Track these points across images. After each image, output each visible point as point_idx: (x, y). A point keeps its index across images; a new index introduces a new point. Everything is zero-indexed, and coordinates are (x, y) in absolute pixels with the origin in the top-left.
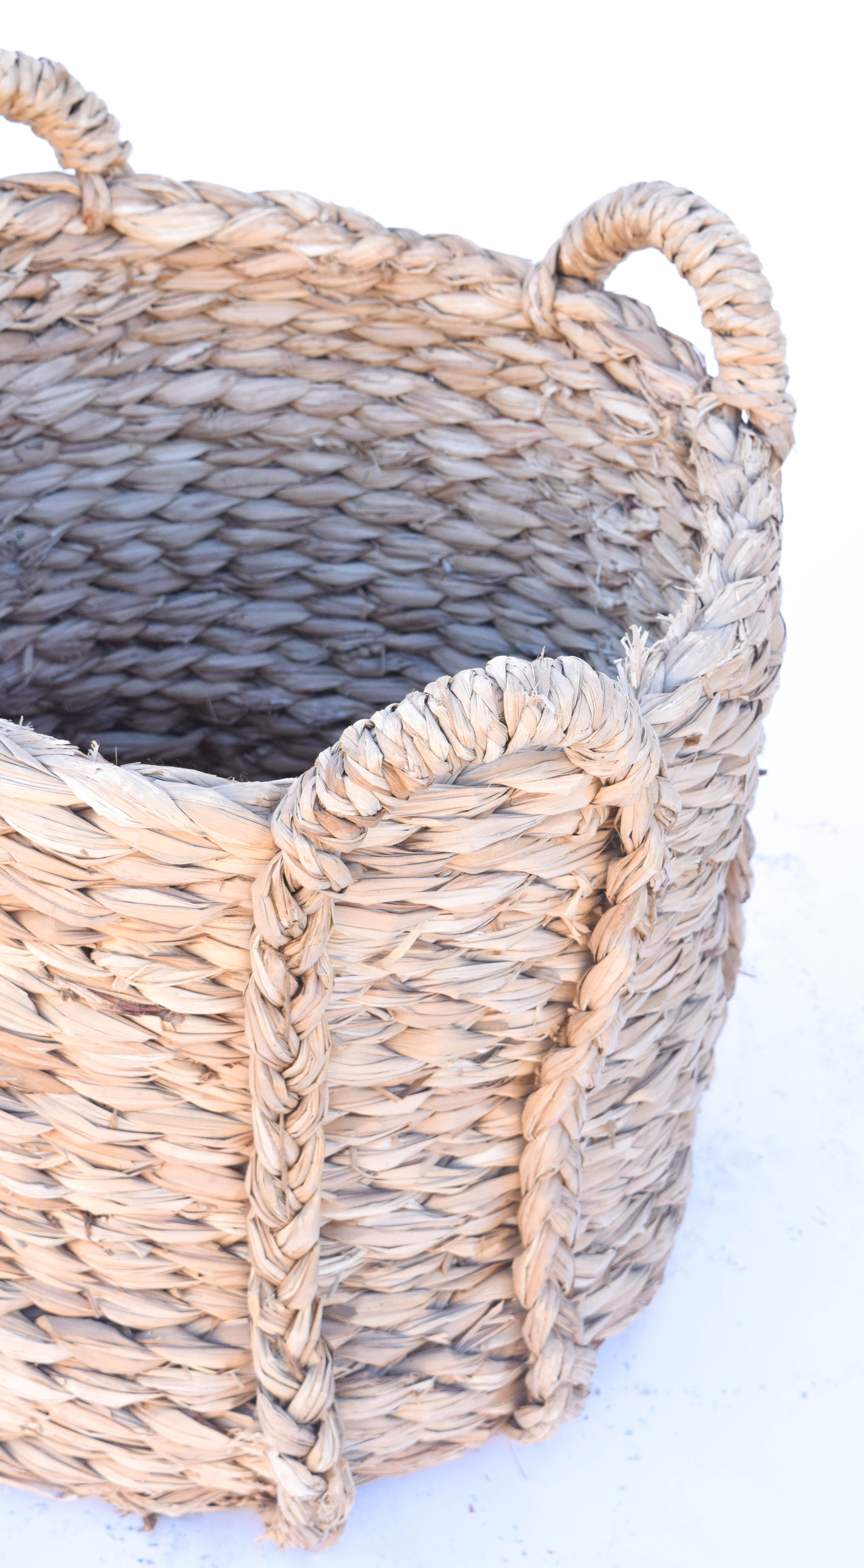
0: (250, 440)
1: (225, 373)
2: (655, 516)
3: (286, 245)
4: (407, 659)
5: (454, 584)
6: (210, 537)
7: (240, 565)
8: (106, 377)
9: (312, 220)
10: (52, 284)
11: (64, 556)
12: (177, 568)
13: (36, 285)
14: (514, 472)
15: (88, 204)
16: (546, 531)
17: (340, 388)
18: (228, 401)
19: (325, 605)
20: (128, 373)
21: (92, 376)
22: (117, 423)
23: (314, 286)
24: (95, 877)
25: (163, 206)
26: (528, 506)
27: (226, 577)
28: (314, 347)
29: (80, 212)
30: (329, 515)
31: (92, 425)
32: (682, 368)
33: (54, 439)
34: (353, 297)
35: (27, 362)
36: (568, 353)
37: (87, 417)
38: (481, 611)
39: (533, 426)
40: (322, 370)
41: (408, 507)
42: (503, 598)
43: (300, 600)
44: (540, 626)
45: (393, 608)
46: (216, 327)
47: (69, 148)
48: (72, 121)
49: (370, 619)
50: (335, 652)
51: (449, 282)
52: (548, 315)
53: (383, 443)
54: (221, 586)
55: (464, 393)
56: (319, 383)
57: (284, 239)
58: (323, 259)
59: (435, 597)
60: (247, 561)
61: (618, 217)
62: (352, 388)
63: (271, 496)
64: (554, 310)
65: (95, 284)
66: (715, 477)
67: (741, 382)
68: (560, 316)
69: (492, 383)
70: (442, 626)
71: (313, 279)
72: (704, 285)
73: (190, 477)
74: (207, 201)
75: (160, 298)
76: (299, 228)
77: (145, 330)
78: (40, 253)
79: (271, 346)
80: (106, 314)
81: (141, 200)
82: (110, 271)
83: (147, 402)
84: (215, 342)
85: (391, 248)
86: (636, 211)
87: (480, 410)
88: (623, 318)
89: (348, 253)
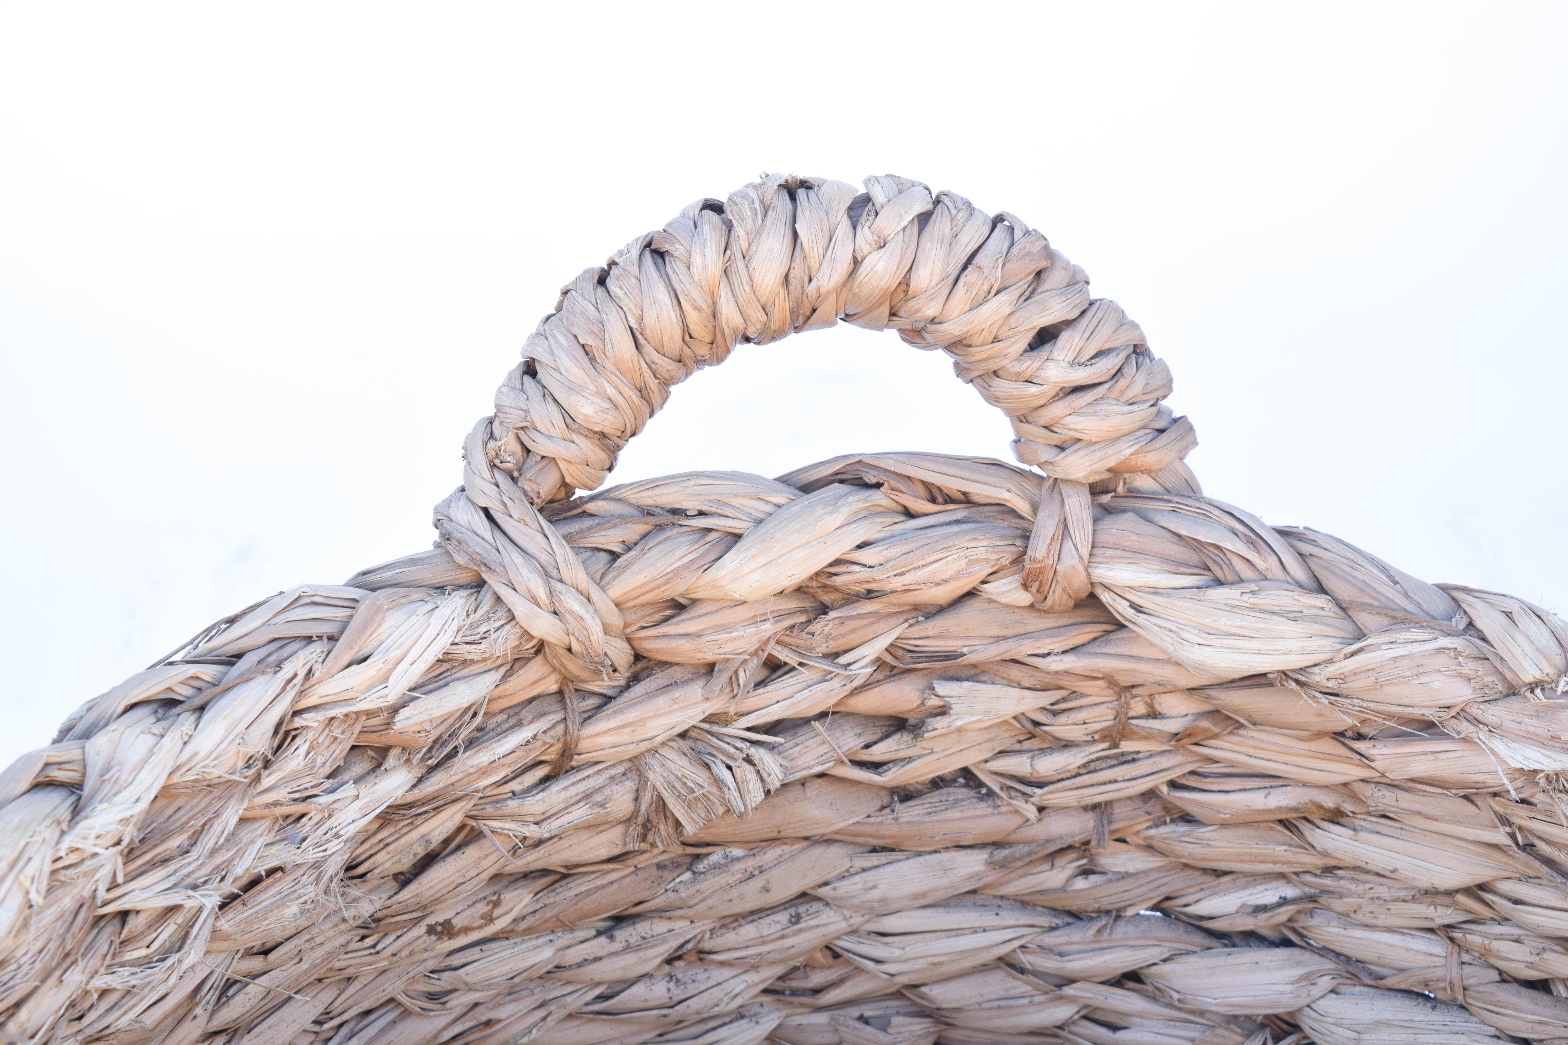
1: (1313, 962)
3: (1466, 728)
8: (1055, 911)
10: (934, 702)
13: (900, 697)
15: (1037, 547)
18: (1307, 1026)
20: (1102, 914)
21: (1023, 903)
23: (1525, 831)
25: (1216, 582)
29: (1020, 561)
33: (923, 1013)
37: (998, 984)
48: (1030, 365)
57: (1466, 714)
58: (1541, 779)
65: (1040, 717)
71: (1523, 817)
74: (1322, 589)
75: (1192, 773)
76: (1507, 696)
77: (1153, 832)
78: (916, 631)
79: (1431, 930)
80: (1059, 785)
81: (1165, 559)
82: (1083, 695)
83: (1131, 984)
84: (1307, 890)
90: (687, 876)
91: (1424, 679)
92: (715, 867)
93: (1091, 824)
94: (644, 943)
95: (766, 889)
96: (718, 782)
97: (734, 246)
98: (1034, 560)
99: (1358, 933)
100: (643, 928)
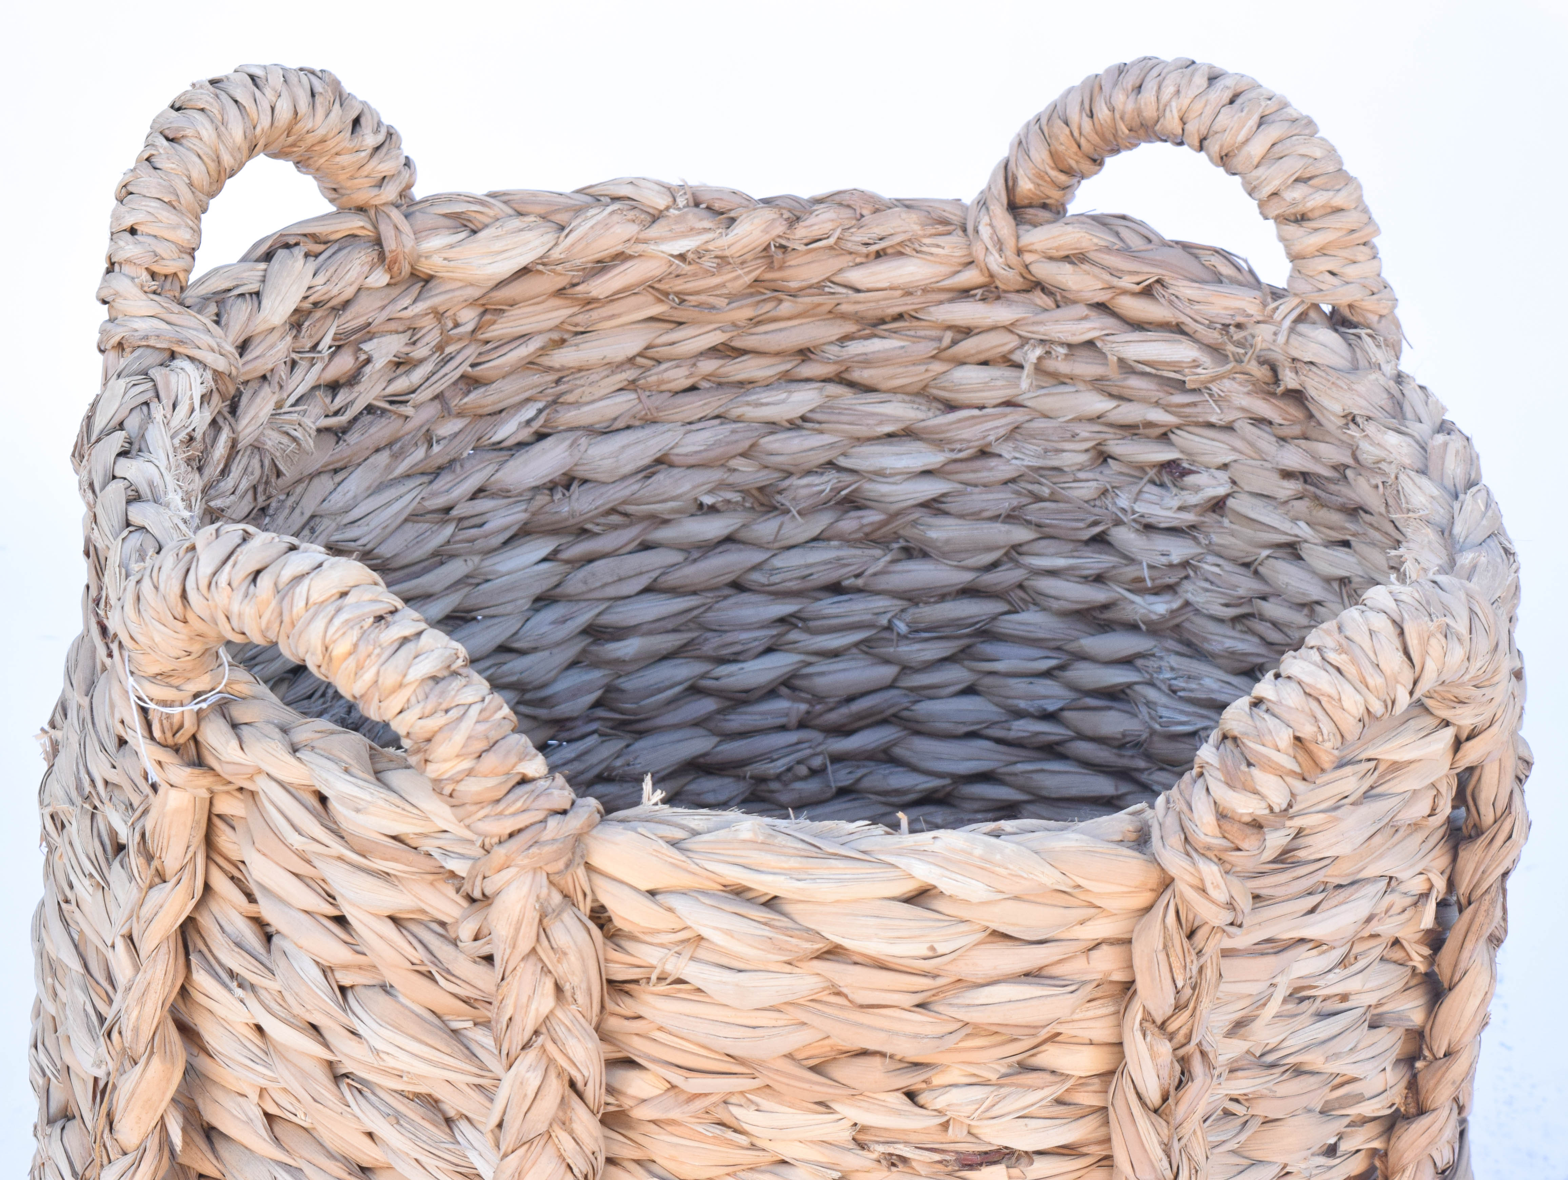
0: (615, 519)
1: (572, 436)
2: (1223, 476)
3: (640, 247)
4: (858, 767)
5: (917, 646)
6: (574, 664)
7: (622, 691)
8: (426, 473)
9: (667, 208)
10: (363, 357)
12: (542, 713)
13: (345, 363)
14: (984, 476)
15: (390, 244)
16: (1043, 543)
17: (722, 424)
18: (581, 472)
19: (737, 721)
20: (452, 462)
21: (408, 476)
22: (449, 530)
23: (677, 294)
24: (940, 982)
25: (474, 232)
26: (1011, 517)
27: (601, 713)
28: (679, 377)
29: (381, 257)
30: (726, 597)
31: (419, 539)
32: (1224, 280)
34: (732, 298)
35: (336, 471)
36: (1048, 301)
37: (411, 531)
38: (958, 675)
39: (1008, 410)
40: (694, 406)
41: (839, 559)
42: (989, 649)
43: (697, 723)
44: (1047, 674)
45: (832, 701)
46: (553, 377)
47: (352, 178)
48: (356, 143)
49: (802, 725)
50: (761, 780)
51: (864, 250)
52: (1013, 259)
53: (794, 481)
54: (594, 726)
55: (894, 391)
56: (690, 423)
57: (638, 241)
58: (690, 256)
59: (887, 672)
60: (630, 684)
61: (1102, 113)
62: (738, 420)
63: (647, 590)
64: (1019, 252)
65: (407, 349)
66: (1351, 389)
67: (1332, 273)
68: (1028, 258)
69: (937, 367)
70: (907, 709)
71: (679, 285)
72: (1257, 166)
73: (545, 585)
74: (526, 214)
75: (480, 354)
76: (654, 222)
77: (466, 400)
78: (343, 319)
79: (621, 389)
80: (423, 388)
81: (448, 228)
82: (421, 328)
83: (482, 495)
84: (550, 399)
85: (777, 223)
86: (1132, 97)
87: (923, 408)
88: (1121, 239)
89: (724, 241)
90: (267, 520)
91: (612, 230)
92: (277, 509)
93: (439, 406)
95: (302, 513)
98: (391, 252)
99: (586, 409)
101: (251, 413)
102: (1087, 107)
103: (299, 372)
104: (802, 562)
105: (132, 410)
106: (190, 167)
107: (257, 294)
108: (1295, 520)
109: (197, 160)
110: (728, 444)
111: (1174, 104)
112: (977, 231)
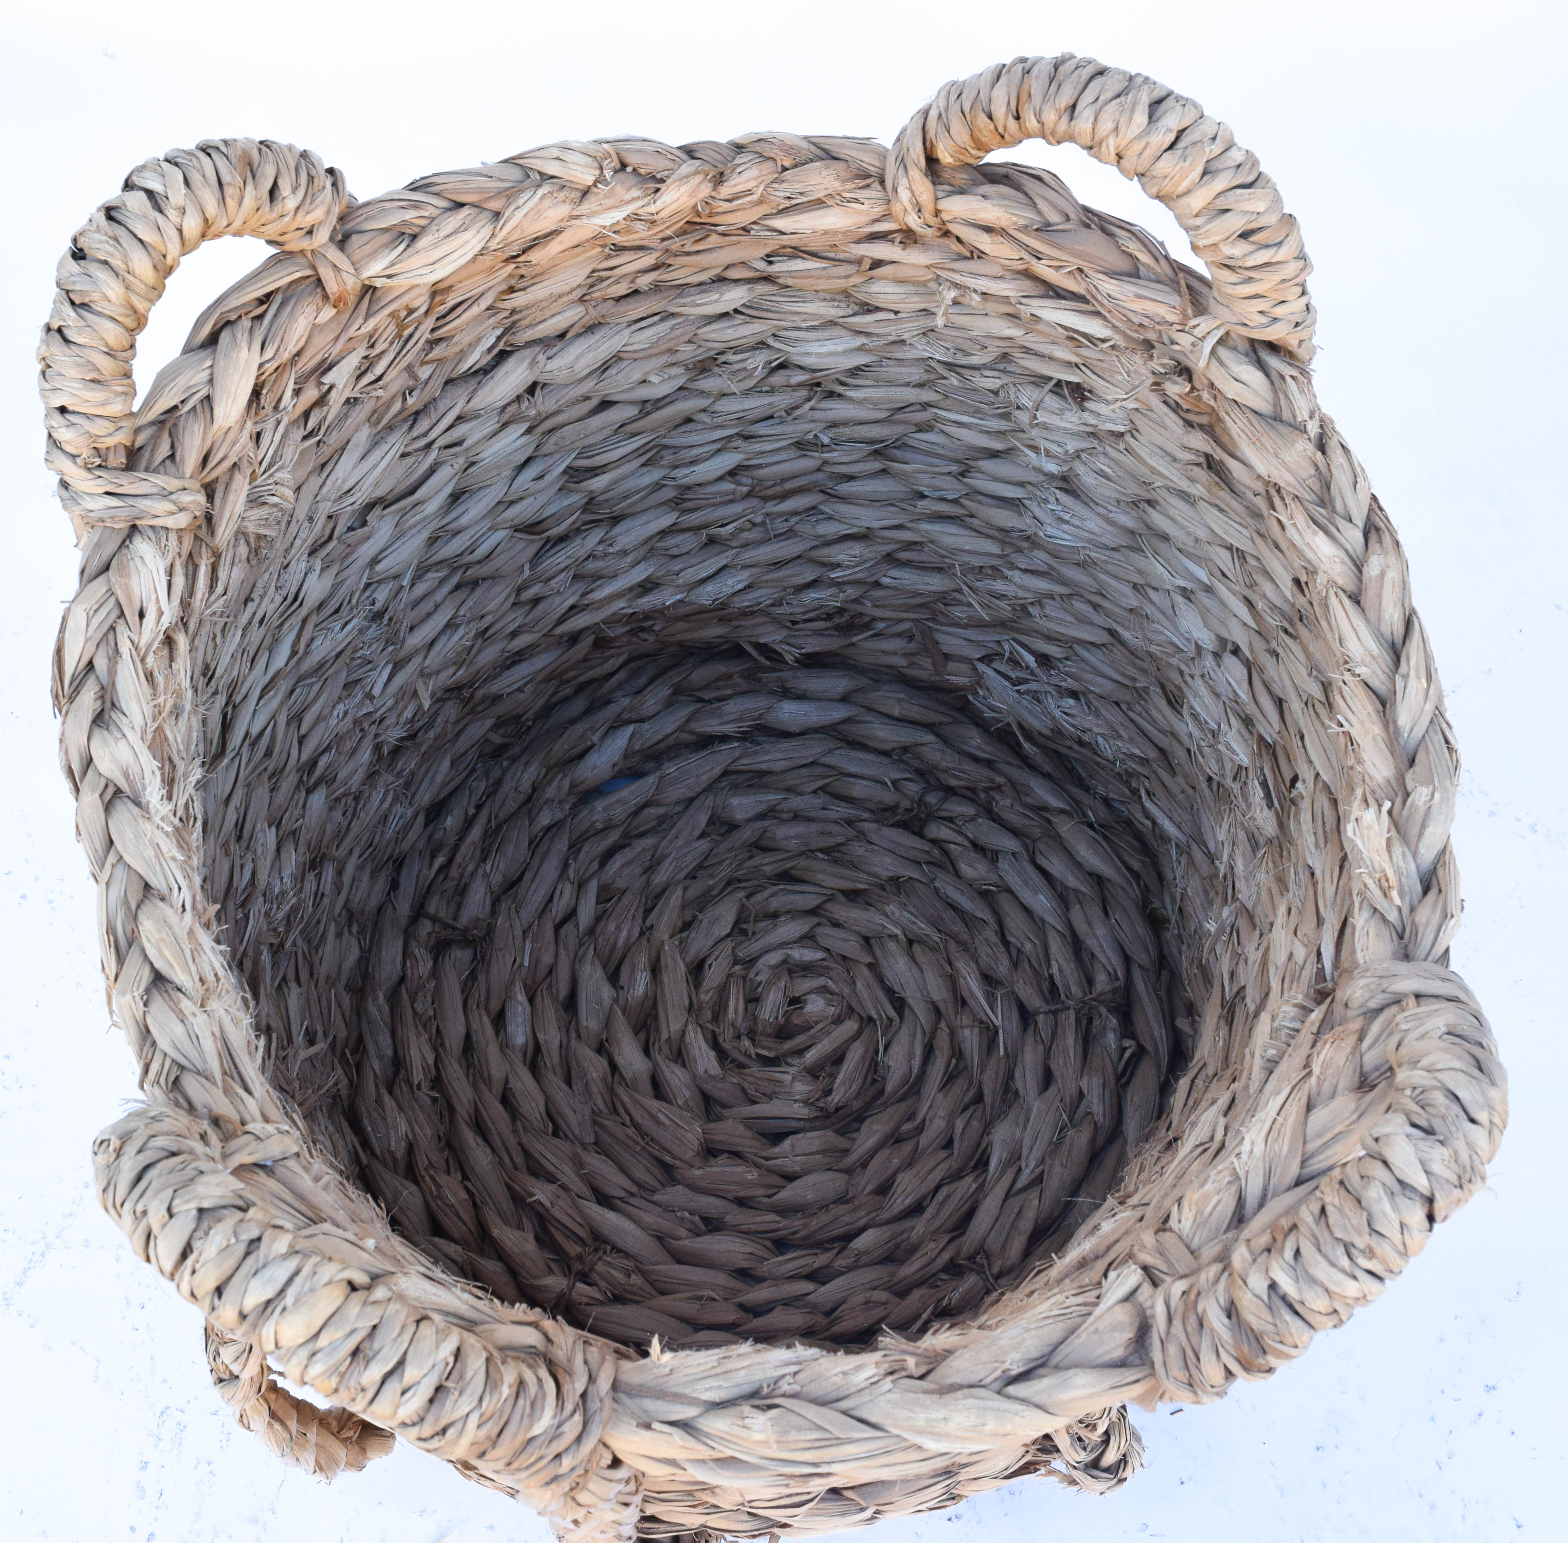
1: (531, 351)
2: (1122, 414)
3: (574, 221)
9: (595, 183)
10: (326, 388)
11: (421, 588)
13: (308, 397)
14: (900, 355)
15: (331, 283)
16: (949, 403)
17: (663, 317)
18: (542, 379)
20: (426, 405)
22: (433, 457)
25: (414, 237)
26: (923, 385)
28: (622, 289)
29: (326, 297)
31: (408, 474)
32: (1142, 269)
34: (664, 239)
35: (323, 466)
36: (964, 252)
37: (404, 466)
38: (871, 466)
40: (638, 308)
41: (767, 404)
42: (900, 454)
44: (948, 474)
45: (771, 483)
46: (507, 313)
47: (283, 234)
48: (278, 209)
49: (747, 497)
51: (787, 202)
52: (932, 220)
55: (818, 291)
56: (638, 321)
57: (568, 218)
58: (622, 223)
59: (813, 463)
62: (679, 316)
64: (938, 213)
65: (367, 354)
66: (1276, 456)
67: (1262, 313)
68: (945, 217)
69: (856, 280)
70: (830, 488)
72: (1192, 215)
74: (462, 205)
75: (437, 320)
76: (585, 196)
77: (430, 356)
78: (299, 365)
79: (569, 304)
80: (387, 372)
81: (387, 245)
82: (379, 328)
83: (458, 423)
84: (507, 326)
85: (703, 187)
86: (1065, 118)
87: (843, 305)
88: (1039, 213)
89: (652, 209)
93: (407, 376)
94: (266, 589)
95: (298, 522)
96: (275, 505)
97: (121, 272)
98: (334, 293)
99: (540, 327)
100: (260, 584)
101: (227, 515)
102: (1014, 108)
103: (265, 441)
104: (739, 408)
105: (98, 646)
106: (104, 336)
107: (208, 398)
108: (1192, 480)
109: (110, 325)
110: (670, 340)
111: (1111, 141)
112: (895, 190)
